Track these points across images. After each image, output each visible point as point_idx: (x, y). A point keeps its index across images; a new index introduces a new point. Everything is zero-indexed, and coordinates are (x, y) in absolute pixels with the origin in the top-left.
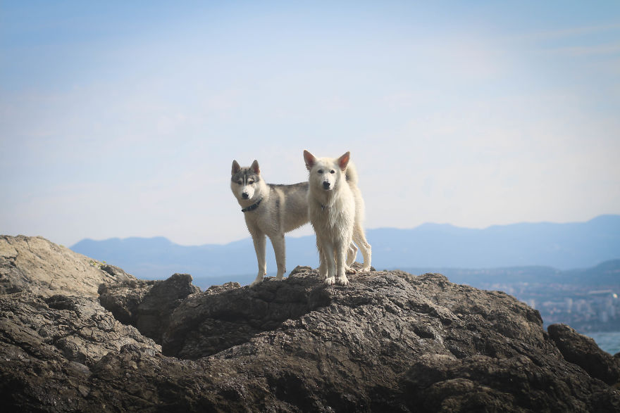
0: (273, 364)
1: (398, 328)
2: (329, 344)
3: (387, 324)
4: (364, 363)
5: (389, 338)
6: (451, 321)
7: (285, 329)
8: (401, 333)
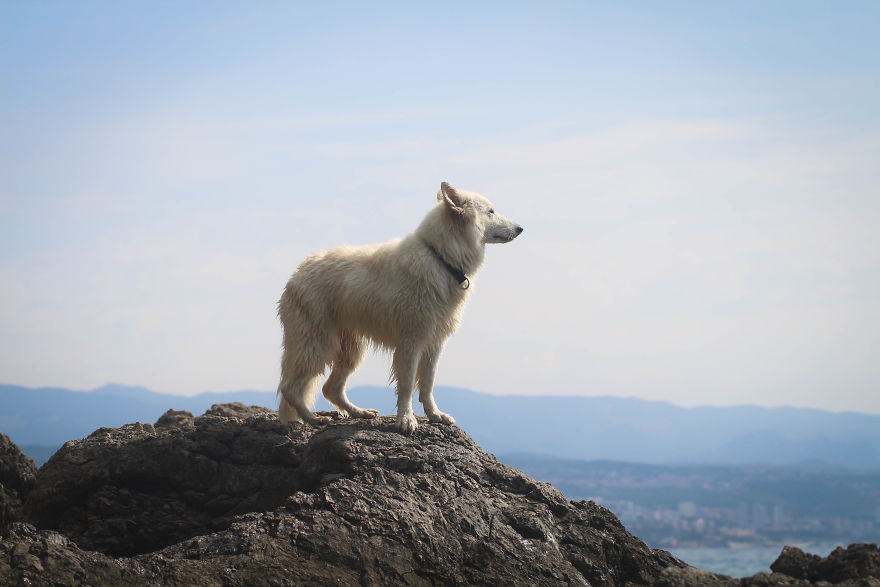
0: (285, 573)
1: (485, 517)
2: (377, 541)
3: (465, 508)
4: (441, 579)
5: (474, 534)
6: (567, 511)
7: (293, 508)
8: (491, 527)
